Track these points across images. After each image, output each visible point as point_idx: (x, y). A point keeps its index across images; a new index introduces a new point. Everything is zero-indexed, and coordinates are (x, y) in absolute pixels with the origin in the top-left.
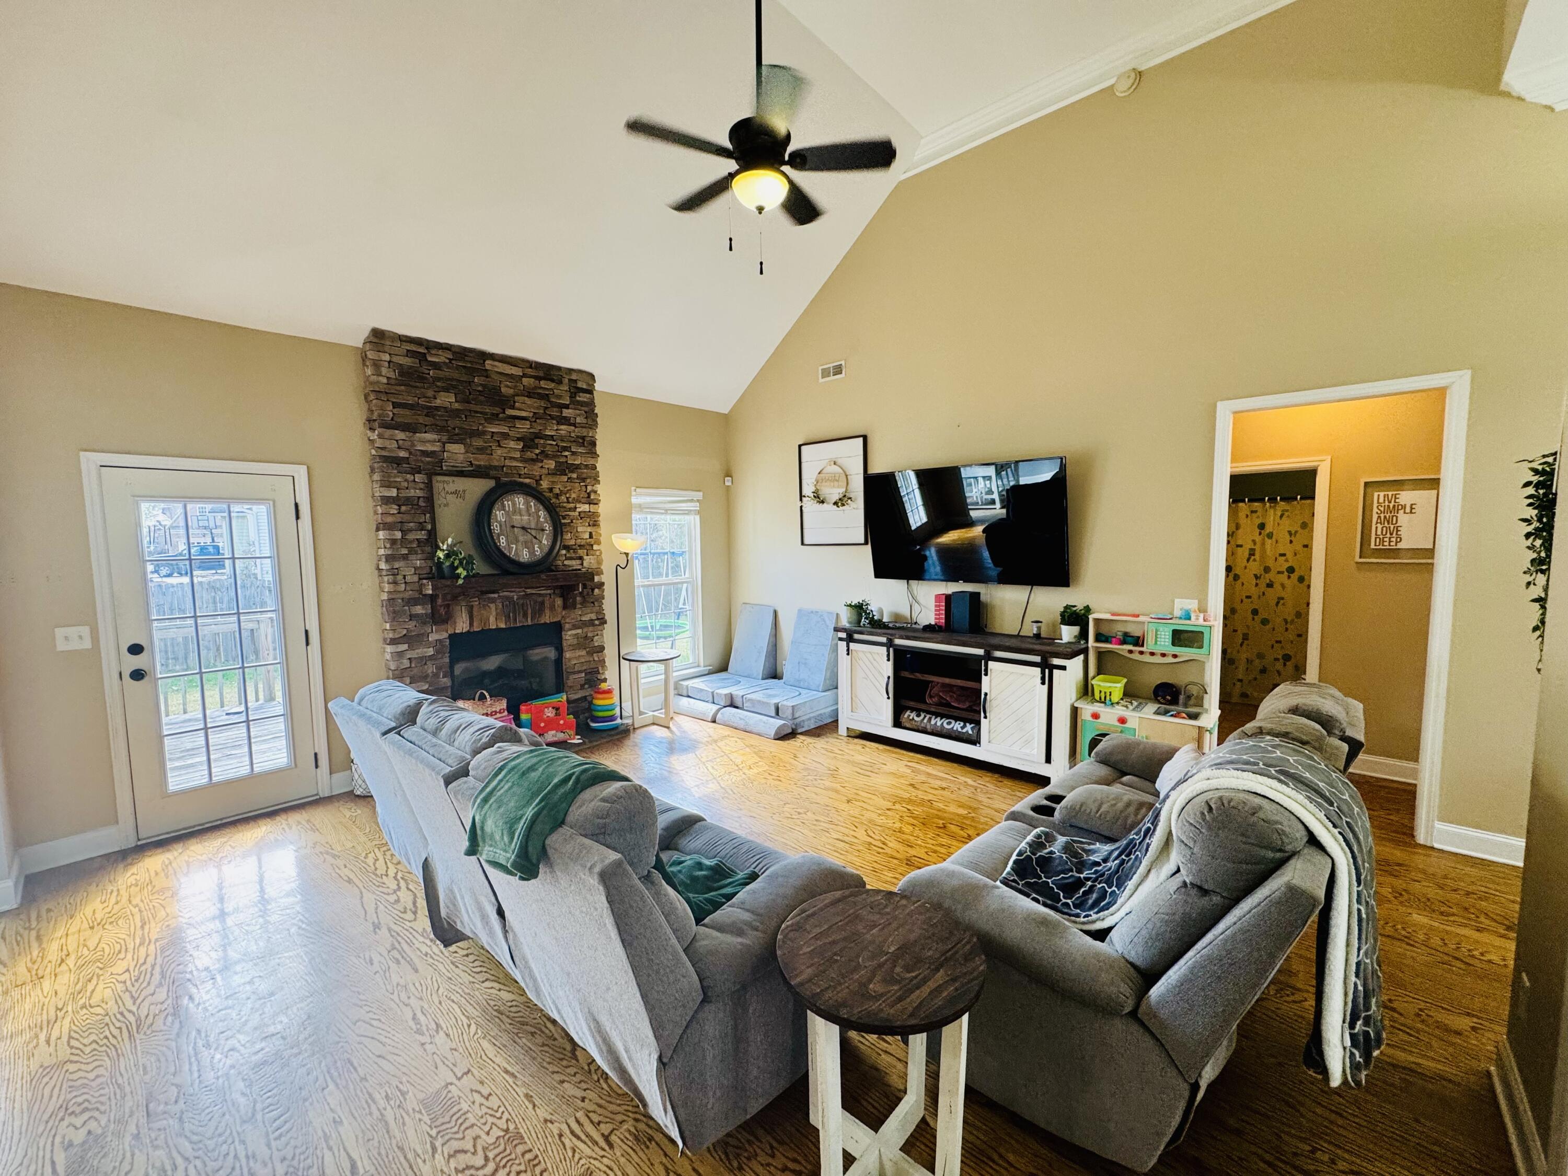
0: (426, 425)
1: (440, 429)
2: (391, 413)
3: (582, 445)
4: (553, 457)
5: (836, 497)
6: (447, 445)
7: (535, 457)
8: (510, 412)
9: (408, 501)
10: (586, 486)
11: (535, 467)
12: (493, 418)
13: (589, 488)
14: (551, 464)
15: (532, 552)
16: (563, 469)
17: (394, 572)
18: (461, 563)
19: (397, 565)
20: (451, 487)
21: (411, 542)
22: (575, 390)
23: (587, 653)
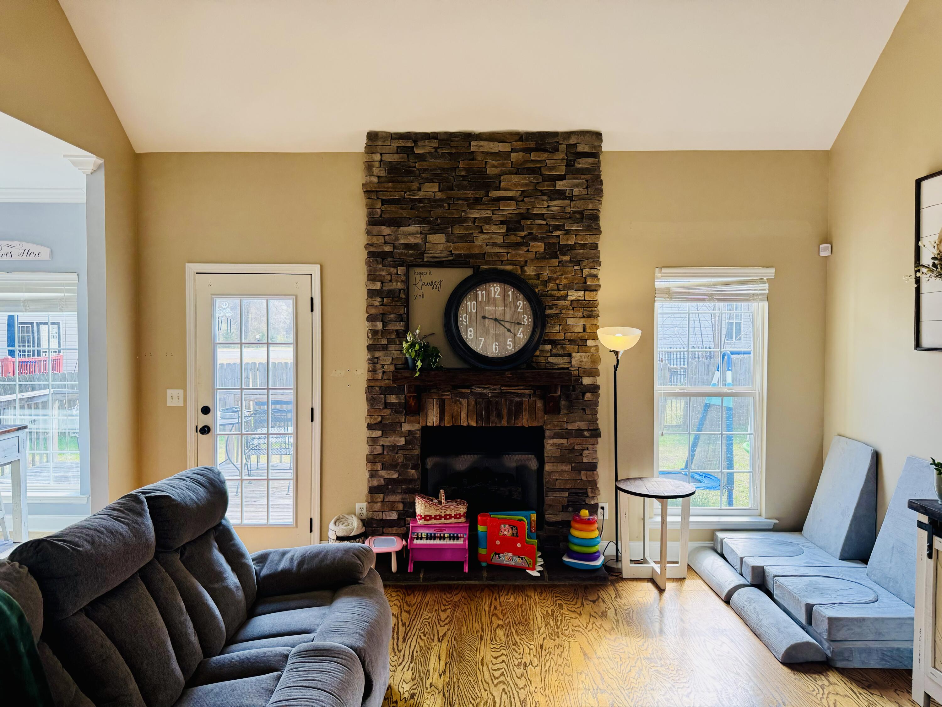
0: (410, 219)
1: (421, 221)
2: (378, 210)
3: (581, 220)
4: (542, 239)
6: (429, 236)
7: (519, 240)
8: (494, 194)
9: (391, 293)
10: (582, 270)
11: (521, 252)
12: (478, 201)
13: (586, 272)
14: (540, 247)
15: (504, 346)
16: (553, 251)
17: (374, 361)
18: (417, 355)
19: (377, 354)
20: (427, 279)
21: (390, 332)
22: (574, 156)
23: (573, 469)
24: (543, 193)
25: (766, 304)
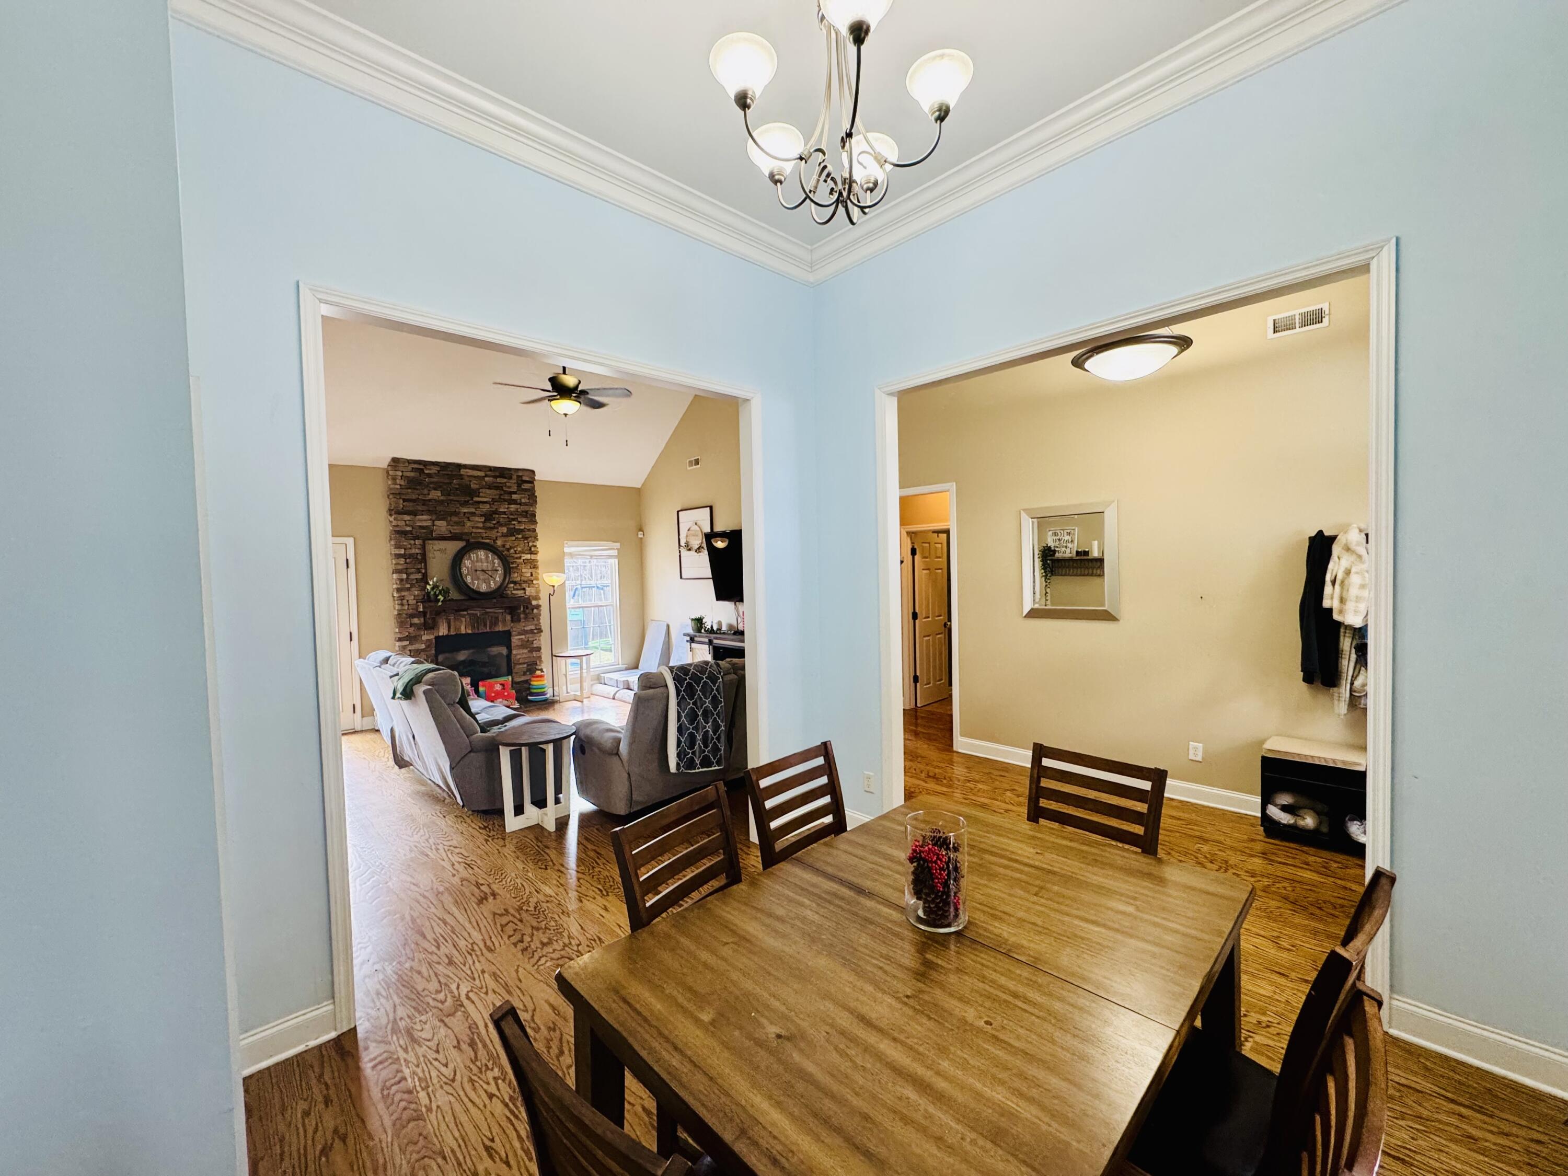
0: (423, 511)
1: (429, 512)
2: (401, 505)
3: (526, 516)
4: (505, 525)
5: (697, 547)
6: (435, 522)
7: (492, 525)
8: (476, 499)
9: (411, 556)
10: (528, 543)
11: (493, 532)
12: (465, 504)
13: (531, 544)
14: (505, 530)
15: (489, 585)
16: (512, 532)
17: (402, 598)
18: (440, 592)
19: (403, 594)
20: (436, 548)
21: (413, 580)
22: (521, 482)
23: (529, 652)
24: (505, 500)
25: (616, 560)
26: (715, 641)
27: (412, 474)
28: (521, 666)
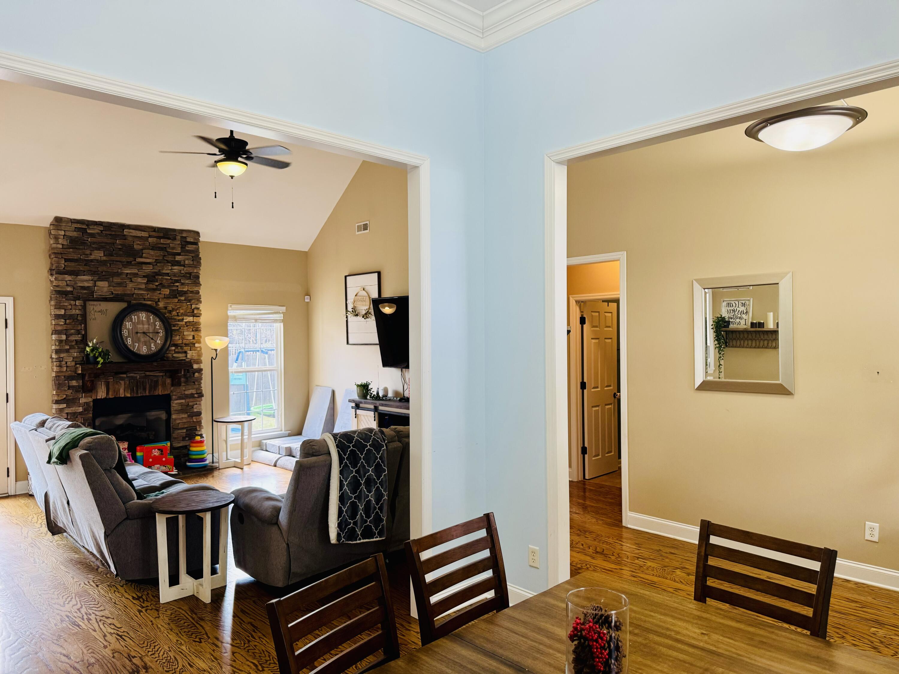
0: (84, 271)
1: (92, 273)
2: (63, 265)
3: (189, 278)
4: (168, 287)
5: (364, 312)
6: (97, 282)
7: (155, 287)
8: (139, 260)
9: (71, 317)
10: (191, 305)
11: (156, 294)
12: (128, 264)
13: (193, 306)
14: (167, 291)
15: (149, 348)
16: (175, 294)
17: (60, 360)
18: (100, 355)
19: (62, 355)
20: (98, 308)
21: (72, 341)
22: (185, 243)
23: (189, 416)
24: (168, 262)
25: (282, 324)
26: (381, 408)
27: (75, 234)
28: (180, 431)
